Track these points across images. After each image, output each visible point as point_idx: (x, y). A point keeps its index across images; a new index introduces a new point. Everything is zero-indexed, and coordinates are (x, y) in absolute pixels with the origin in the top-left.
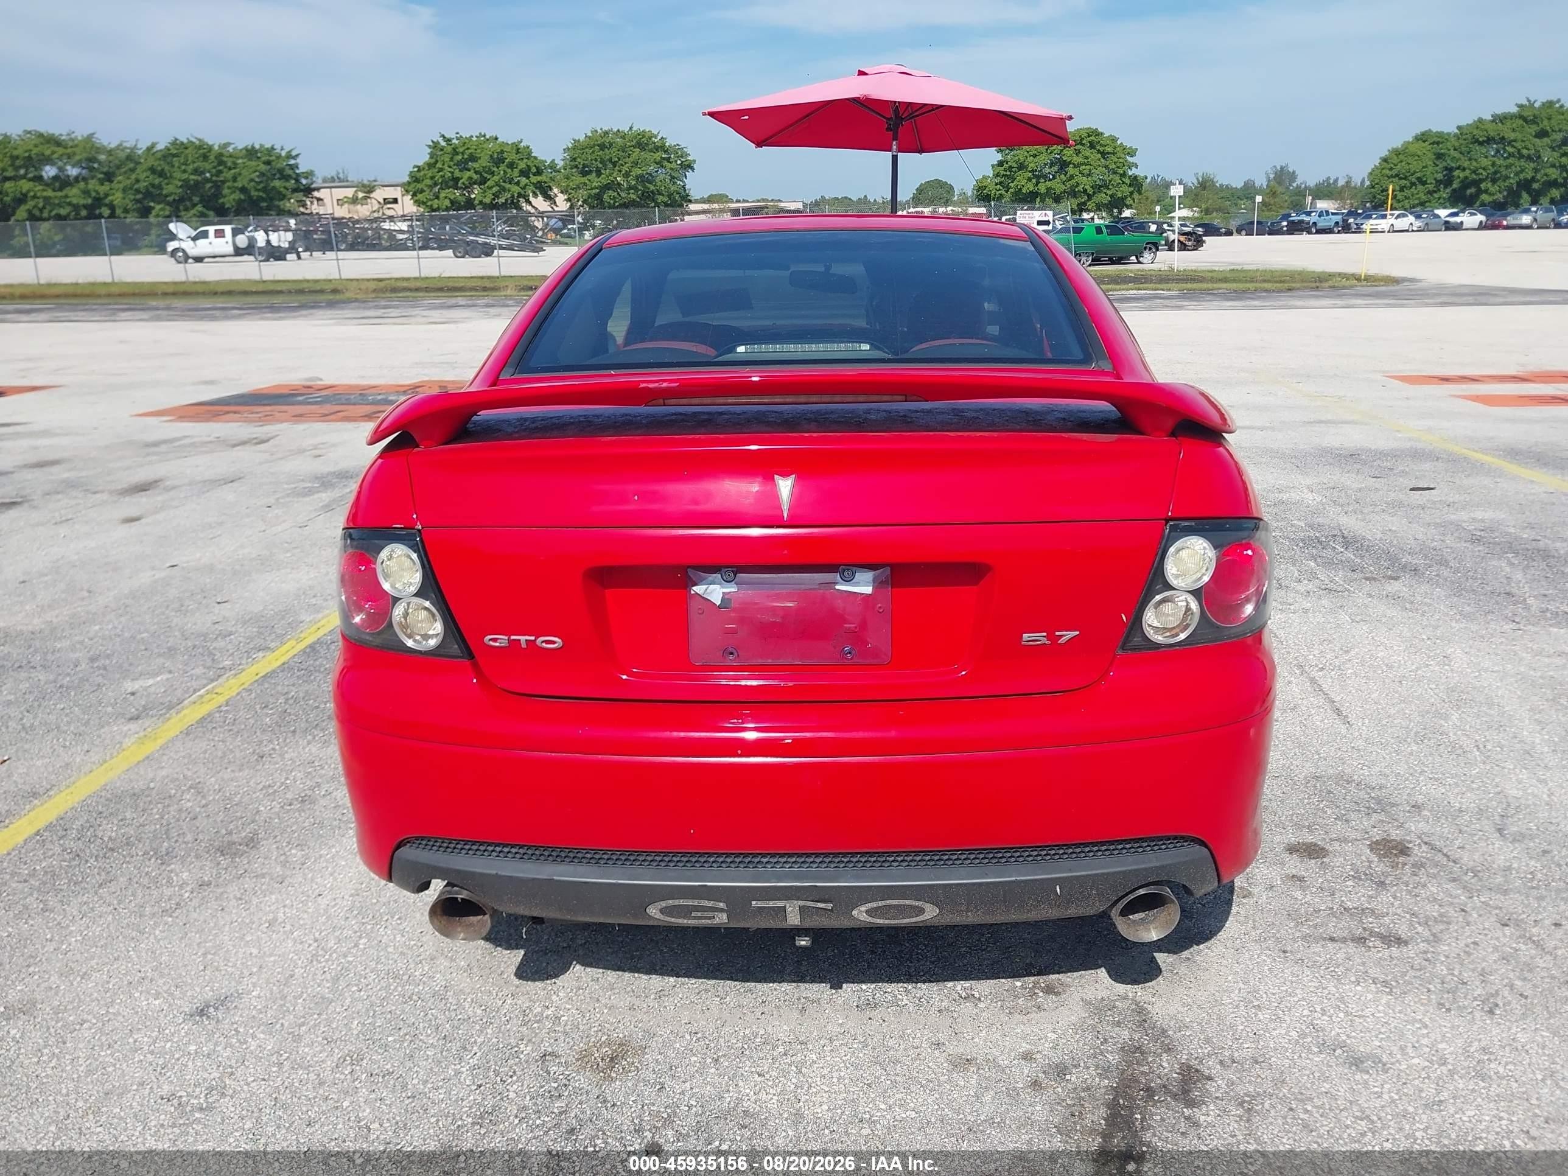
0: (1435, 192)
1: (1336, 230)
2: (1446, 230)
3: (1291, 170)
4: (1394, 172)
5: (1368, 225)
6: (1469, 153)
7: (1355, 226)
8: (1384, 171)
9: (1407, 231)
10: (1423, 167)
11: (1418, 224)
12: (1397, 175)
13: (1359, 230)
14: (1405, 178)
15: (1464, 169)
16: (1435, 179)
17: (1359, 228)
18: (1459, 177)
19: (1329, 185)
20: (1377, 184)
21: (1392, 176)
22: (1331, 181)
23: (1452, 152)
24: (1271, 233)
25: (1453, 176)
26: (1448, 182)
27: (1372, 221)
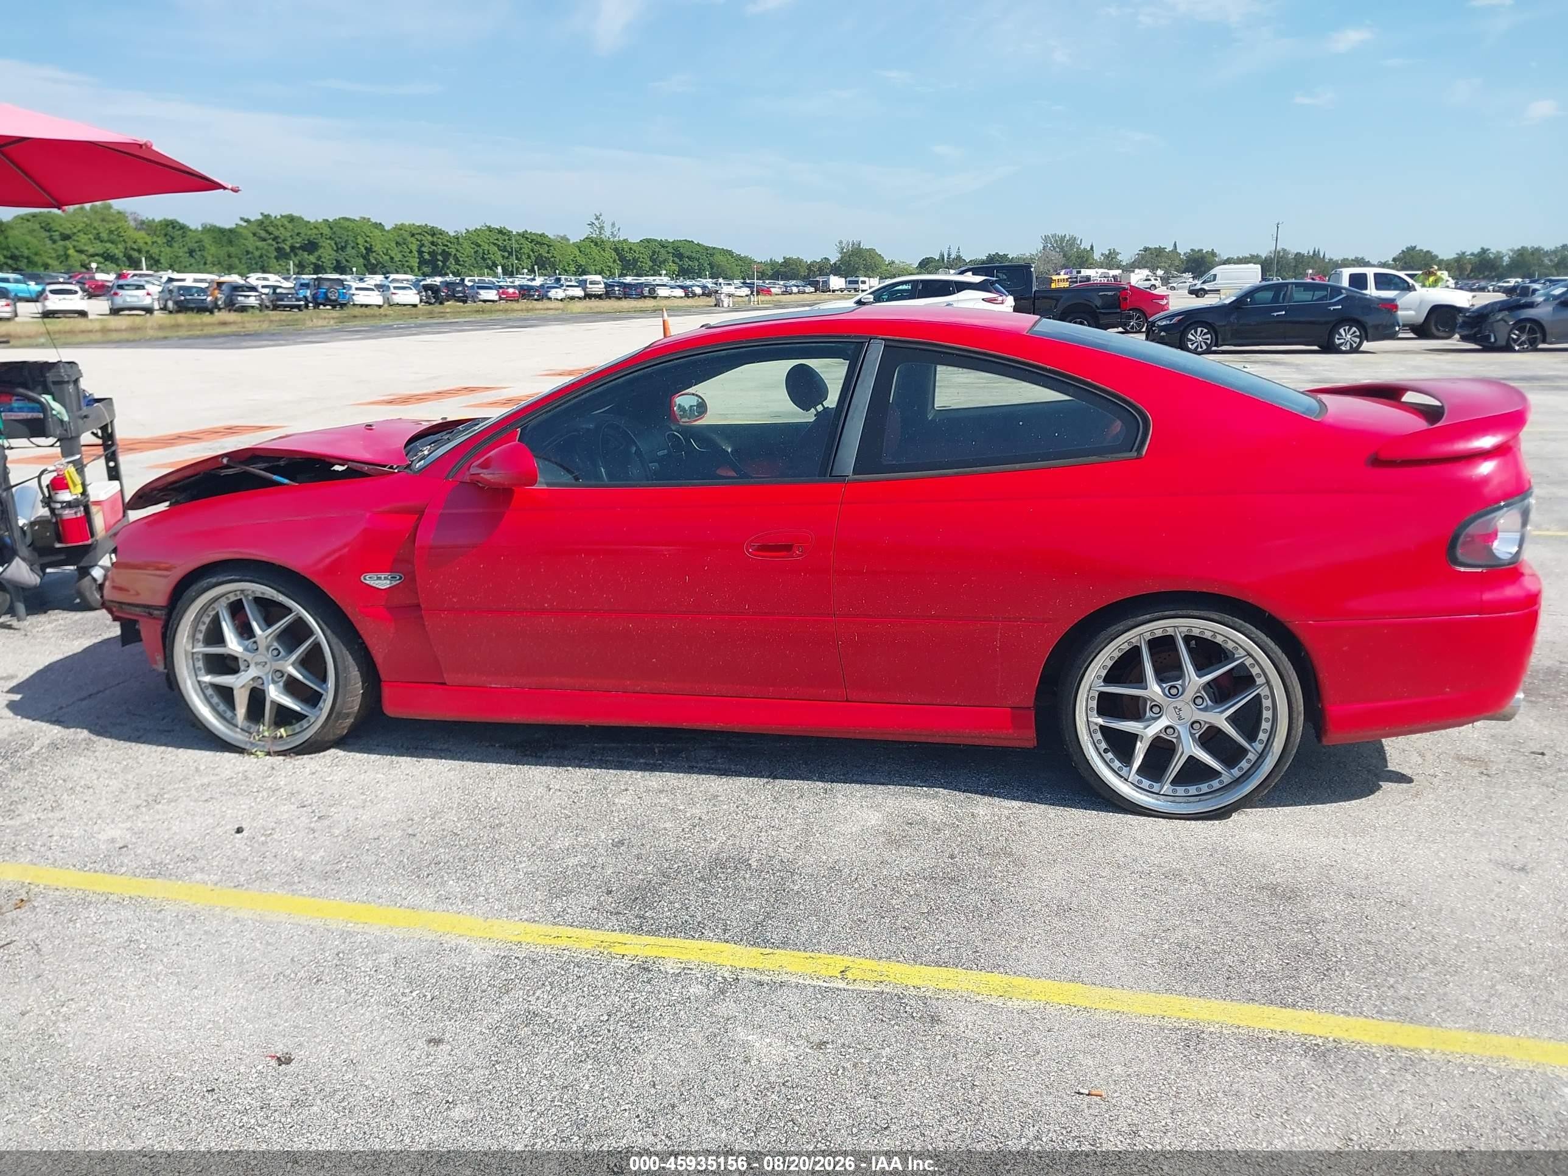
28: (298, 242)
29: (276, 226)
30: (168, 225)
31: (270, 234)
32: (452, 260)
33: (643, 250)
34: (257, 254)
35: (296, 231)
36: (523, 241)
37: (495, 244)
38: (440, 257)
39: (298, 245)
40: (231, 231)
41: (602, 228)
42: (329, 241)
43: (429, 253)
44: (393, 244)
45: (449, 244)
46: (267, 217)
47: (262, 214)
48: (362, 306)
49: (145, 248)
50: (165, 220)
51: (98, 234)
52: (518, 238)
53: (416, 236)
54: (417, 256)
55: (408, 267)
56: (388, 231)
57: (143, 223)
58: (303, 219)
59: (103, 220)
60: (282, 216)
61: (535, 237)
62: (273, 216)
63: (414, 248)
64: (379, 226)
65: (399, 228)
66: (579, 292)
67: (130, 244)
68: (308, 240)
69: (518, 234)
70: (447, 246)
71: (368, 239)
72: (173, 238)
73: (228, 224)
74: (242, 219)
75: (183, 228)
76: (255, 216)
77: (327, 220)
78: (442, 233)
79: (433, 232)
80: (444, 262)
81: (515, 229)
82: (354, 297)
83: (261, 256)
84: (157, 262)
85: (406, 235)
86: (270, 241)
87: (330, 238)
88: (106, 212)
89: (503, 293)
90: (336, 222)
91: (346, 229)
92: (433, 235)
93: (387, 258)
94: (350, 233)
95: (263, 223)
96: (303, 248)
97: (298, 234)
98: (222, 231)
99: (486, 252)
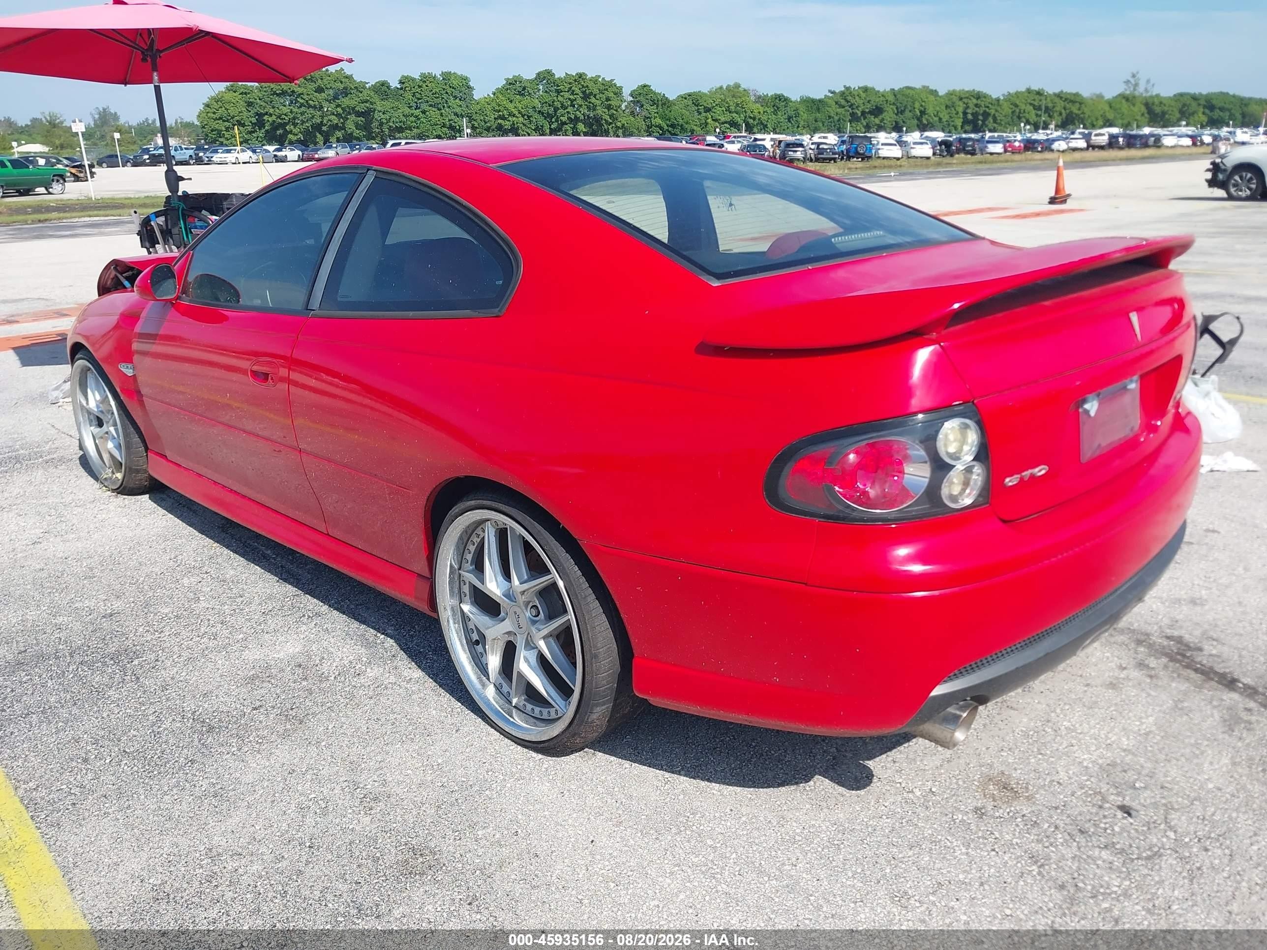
0: (253, 132)
1: (192, 162)
2: (276, 162)
3: (113, 111)
4: (217, 116)
5: (216, 158)
6: (271, 102)
7: (207, 159)
8: (209, 115)
9: (249, 162)
10: (240, 112)
11: (254, 157)
12: (220, 118)
13: (210, 162)
14: (228, 121)
15: (271, 115)
16: (251, 122)
17: (210, 161)
18: (268, 121)
19: (149, 125)
20: (206, 125)
21: (216, 119)
22: (150, 122)
23: (258, 100)
24: (135, 165)
25: (264, 120)
26: (260, 124)
27: (219, 155)
28: (868, 108)
29: (853, 96)
30: (776, 98)
31: (848, 102)
32: (991, 119)
33: (1173, 103)
34: (836, 118)
35: (868, 99)
36: (1057, 100)
37: (1031, 104)
38: (981, 117)
39: (867, 110)
40: (820, 101)
41: (1136, 85)
42: (891, 106)
43: (972, 114)
44: (943, 108)
45: (990, 106)
46: (848, 88)
47: (845, 86)
48: (884, 158)
49: (758, 116)
50: (775, 95)
51: (728, 107)
52: (1053, 97)
53: (964, 100)
54: (962, 116)
55: (953, 126)
56: (941, 97)
57: (760, 97)
58: (874, 89)
59: (733, 96)
60: (859, 88)
61: (1068, 97)
62: (853, 88)
63: (960, 110)
64: (934, 93)
65: (950, 94)
66: (1082, 144)
67: (749, 113)
68: (876, 106)
69: (1055, 94)
70: (988, 107)
71: (923, 104)
72: (778, 108)
73: (818, 95)
74: (830, 91)
75: (786, 100)
76: (839, 89)
77: (893, 89)
78: (985, 96)
79: (978, 96)
80: (983, 121)
81: (1051, 89)
82: (879, 151)
83: (839, 120)
84: (765, 126)
85: (955, 99)
86: (847, 108)
87: (894, 104)
88: (736, 90)
89: (1010, 146)
90: (901, 90)
91: (907, 96)
92: (978, 98)
93: (936, 119)
94: (909, 99)
95: (844, 93)
96: (871, 113)
97: (869, 102)
98: (813, 101)
99: (1022, 111)
